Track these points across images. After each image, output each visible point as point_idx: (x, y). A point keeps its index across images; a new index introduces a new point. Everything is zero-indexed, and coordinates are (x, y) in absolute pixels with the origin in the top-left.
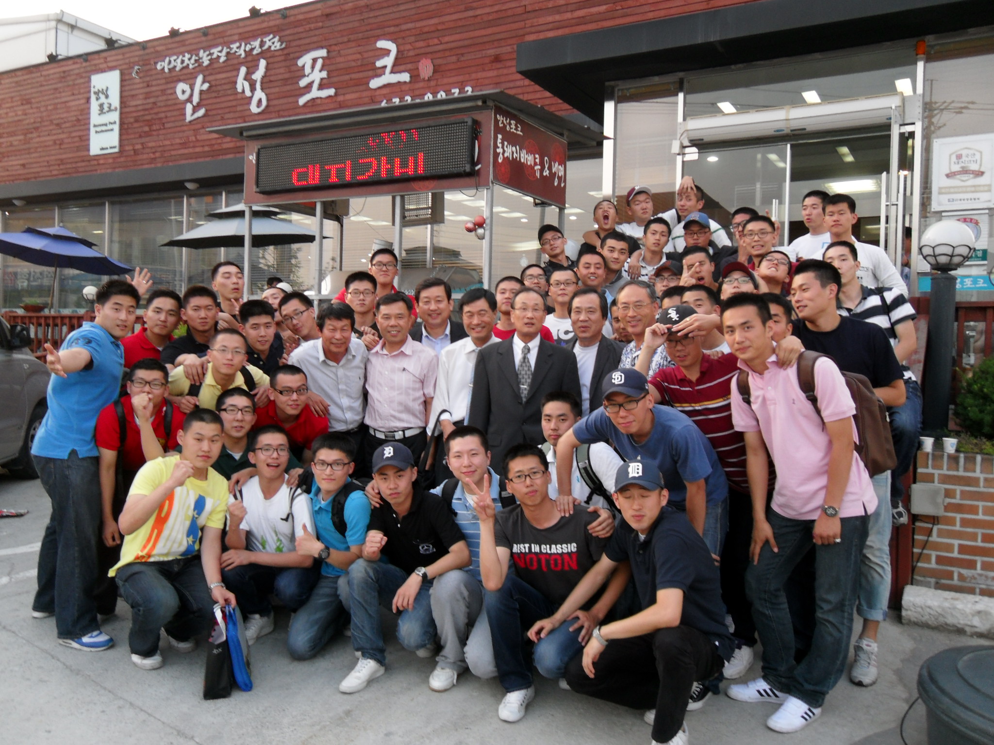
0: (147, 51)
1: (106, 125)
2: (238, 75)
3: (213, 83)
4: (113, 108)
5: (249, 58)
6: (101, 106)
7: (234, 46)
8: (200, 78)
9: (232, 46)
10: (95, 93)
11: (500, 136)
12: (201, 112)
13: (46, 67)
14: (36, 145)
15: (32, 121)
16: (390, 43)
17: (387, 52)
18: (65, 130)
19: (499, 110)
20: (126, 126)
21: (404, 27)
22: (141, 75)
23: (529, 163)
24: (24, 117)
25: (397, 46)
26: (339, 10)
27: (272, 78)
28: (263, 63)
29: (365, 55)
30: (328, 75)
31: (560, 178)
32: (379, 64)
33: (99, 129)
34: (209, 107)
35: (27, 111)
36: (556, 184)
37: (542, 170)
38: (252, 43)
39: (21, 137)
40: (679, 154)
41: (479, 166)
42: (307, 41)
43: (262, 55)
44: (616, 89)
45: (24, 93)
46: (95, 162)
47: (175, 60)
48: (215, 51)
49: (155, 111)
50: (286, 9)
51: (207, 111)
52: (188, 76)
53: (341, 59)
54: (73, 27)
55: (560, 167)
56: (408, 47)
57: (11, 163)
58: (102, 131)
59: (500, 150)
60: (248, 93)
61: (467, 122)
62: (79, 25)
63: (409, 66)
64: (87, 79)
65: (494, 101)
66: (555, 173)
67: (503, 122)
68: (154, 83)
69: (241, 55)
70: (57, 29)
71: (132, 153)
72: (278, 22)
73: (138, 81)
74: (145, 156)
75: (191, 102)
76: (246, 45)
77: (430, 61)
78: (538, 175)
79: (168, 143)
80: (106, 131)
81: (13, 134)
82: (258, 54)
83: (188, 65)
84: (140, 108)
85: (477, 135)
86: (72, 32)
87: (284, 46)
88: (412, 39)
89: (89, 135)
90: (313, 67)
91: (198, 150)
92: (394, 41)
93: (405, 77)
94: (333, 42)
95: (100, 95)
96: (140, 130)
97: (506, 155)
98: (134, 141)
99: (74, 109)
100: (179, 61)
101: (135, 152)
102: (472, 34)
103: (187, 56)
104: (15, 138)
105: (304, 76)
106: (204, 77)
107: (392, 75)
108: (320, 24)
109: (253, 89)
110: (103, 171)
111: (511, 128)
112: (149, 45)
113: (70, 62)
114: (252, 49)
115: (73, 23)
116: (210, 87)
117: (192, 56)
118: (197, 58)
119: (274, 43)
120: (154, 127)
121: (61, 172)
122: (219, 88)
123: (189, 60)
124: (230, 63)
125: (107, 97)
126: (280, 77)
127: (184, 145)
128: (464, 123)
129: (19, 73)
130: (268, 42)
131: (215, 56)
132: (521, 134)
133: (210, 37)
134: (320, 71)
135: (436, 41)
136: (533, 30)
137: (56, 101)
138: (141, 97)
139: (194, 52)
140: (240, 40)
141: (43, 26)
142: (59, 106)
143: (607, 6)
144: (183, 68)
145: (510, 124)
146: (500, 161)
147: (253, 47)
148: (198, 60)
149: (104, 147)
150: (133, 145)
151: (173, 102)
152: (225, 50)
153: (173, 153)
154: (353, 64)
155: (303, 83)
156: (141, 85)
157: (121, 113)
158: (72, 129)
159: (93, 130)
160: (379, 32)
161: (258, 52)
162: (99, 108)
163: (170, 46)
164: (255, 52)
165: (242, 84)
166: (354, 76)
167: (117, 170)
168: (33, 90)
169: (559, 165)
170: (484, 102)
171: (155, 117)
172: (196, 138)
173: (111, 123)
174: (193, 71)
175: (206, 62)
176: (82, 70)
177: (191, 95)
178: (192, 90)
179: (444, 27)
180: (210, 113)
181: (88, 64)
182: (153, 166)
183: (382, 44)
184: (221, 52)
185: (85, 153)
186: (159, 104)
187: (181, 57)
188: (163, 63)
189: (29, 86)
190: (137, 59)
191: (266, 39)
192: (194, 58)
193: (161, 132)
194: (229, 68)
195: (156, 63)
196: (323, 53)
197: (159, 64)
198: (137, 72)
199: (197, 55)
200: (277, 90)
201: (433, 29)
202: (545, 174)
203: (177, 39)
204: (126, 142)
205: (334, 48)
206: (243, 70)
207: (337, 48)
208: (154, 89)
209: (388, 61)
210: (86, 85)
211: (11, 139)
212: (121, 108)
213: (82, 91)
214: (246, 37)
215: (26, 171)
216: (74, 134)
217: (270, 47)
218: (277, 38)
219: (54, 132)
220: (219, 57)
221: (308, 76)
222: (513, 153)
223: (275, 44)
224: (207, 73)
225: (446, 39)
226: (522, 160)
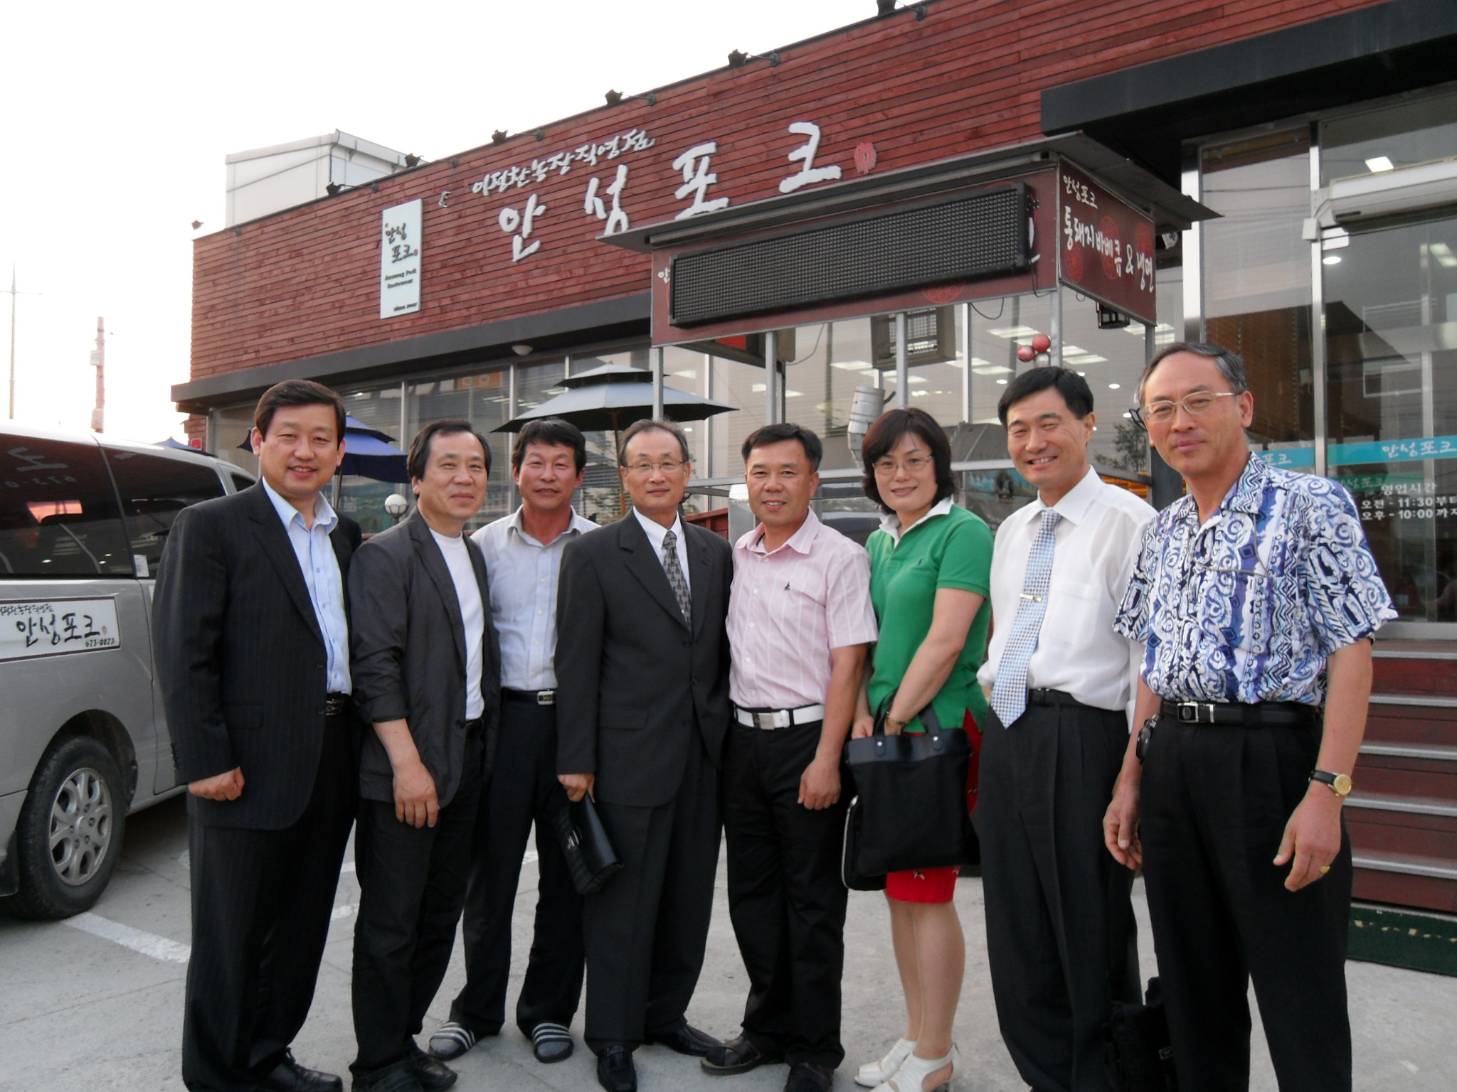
0: (459, 169)
1: (402, 275)
2: (586, 191)
3: (551, 205)
4: (411, 251)
5: (603, 166)
6: (396, 249)
7: (581, 150)
8: (533, 200)
9: (577, 151)
10: (388, 233)
11: (1068, 209)
12: (535, 246)
13: (322, 205)
14: (309, 311)
15: (303, 278)
16: (809, 124)
17: (805, 138)
18: (348, 288)
19: (1067, 170)
20: (429, 275)
21: (831, 100)
22: (451, 203)
23: (1107, 254)
24: (292, 275)
25: (820, 128)
26: (734, 86)
27: (635, 191)
28: (622, 171)
29: (773, 145)
30: (718, 178)
31: (1147, 278)
32: (793, 156)
33: (393, 282)
34: (546, 239)
35: (297, 266)
36: (1142, 287)
37: (1124, 264)
38: (606, 144)
39: (290, 302)
40: (1314, 241)
41: (1037, 257)
42: (687, 133)
43: (620, 159)
44: (1200, 149)
45: (291, 242)
46: (388, 328)
47: (498, 178)
48: (554, 160)
49: (469, 250)
50: (656, 91)
51: (542, 244)
52: (515, 198)
53: (736, 155)
54: (351, 152)
55: (1147, 261)
56: (837, 128)
57: (274, 338)
58: (397, 284)
59: (1068, 231)
60: (601, 215)
61: (1015, 190)
62: (359, 149)
63: (839, 156)
64: (377, 215)
65: (1059, 153)
66: (1141, 269)
67: (1071, 188)
68: (469, 212)
69: (590, 162)
70: (331, 156)
71: (437, 311)
72: (643, 111)
73: (446, 211)
74: (455, 314)
75: (520, 234)
76: (598, 147)
77: (870, 145)
78: (1119, 271)
79: (487, 293)
80: (403, 283)
81: (279, 299)
82: (614, 158)
83: (516, 182)
84: (448, 248)
85: (1031, 210)
86: (351, 158)
87: (652, 143)
88: (843, 116)
89: (379, 291)
90: (695, 170)
91: (529, 300)
92: (814, 121)
93: (834, 172)
94: (722, 132)
95: (395, 235)
96: (449, 278)
97: (1077, 238)
98: (442, 294)
99: (359, 257)
100: (503, 178)
101: (441, 310)
102: (936, 101)
103: (515, 170)
104: (282, 303)
105: (683, 183)
106: (539, 196)
107: (814, 170)
108: (705, 108)
109: (608, 208)
110: (399, 339)
111: (1083, 197)
112: (462, 160)
113: (355, 194)
114: (607, 152)
115: (352, 147)
116: (547, 210)
117: (521, 170)
118: (528, 172)
119: (638, 141)
120: (469, 273)
121: (342, 345)
122: (559, 211)
123: (517, 176)
124: (575, 174)
125: (404, 237)
126: (647, 188)
127: (510, 294)
128: (1010, 191)
129: (287, 216)
130: (629, 140)
131: (553, 167)
132: (1096, 207)
133: (547, 141)
134: (707, 174)
135: (880, 116)
136: (1032, 86)
137: (336, 249)
138: (450, 232)
139: (524, 164)
140: (589, 141)
141: (312, 154)
142: (339, 256)
143: (1152, 39)
144: (509, 188)
145: (1081, 191)
146: (1070, 248)
147: (608, 148)
148: (531, 174)
149: (400, 306)
150: (439, 299)
151: (493, 236)
152: (568, 157)
153: (494, 306)
154: (755, 160)
155: (681, 193)
156: (450, 217)
157: (423, 258)
158: (356, 286)
159: (384, 284)
160: (792, 111)
161: (615, 155)
162: (392, 253)
163: (490, 159)
164: (611, 156)
165: (592, 203)
166: (755, 177)
167: (417, 336)
168: (306, 238)
169: (1146, 257)
170: (1045, 155)
171: (469, 258)
172: (527, 283)
173: (408, 272)
174: (522, 191)
175: (541, 177)
176: (371, 204)
177: (520, 225)
178: (522, 217)
179: (891, 95)
180: (547, 247)
181: (378, 195)
182: (466, 326)
183: (797, 128)
184: (561, 160)
185: (374, 317)
186: (475, 240)
187: (506, 172)
188: (480, 183)
189: (300, 233)
190: (444, 182)
191: (627, 137)
192: (524, 172)
193: (478, 279)
194: (576, 181)
195: (471, 185)
196: (710, 148)
197: (476, 184)
198: (445, 200)
199: (529, 167)
200: (643, 206)
201: (874, 99)
202: (1128, 271)
203: (501, 148)
204: (429, 297)
205: (725, 139)
206: (594, 183)
207: (730, 139)
208: (468, 220)
209: (808, 151)
210: (376, 224)
211: (276, 305)
212: (423, 250)
213: (370, 232)
214: (598, 136)
215: (294, 347)
216: (358, 292)
217: (633, 146)
218: (643, 133)
219: (332, 291)
220: (559, 167)
221: (688, 183)
222: (1086, 235)
223: (640, 142)
224: (542, 191)
225: (896, 112)
226: (1099, 248)
